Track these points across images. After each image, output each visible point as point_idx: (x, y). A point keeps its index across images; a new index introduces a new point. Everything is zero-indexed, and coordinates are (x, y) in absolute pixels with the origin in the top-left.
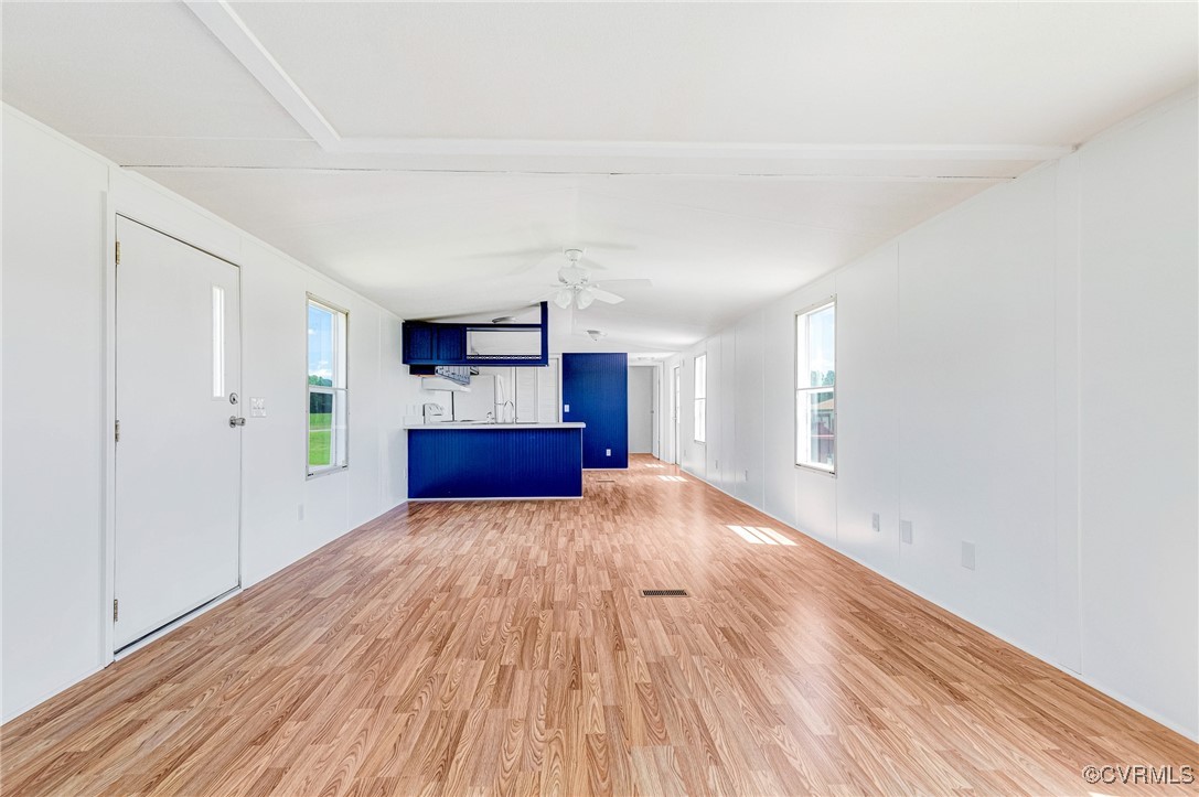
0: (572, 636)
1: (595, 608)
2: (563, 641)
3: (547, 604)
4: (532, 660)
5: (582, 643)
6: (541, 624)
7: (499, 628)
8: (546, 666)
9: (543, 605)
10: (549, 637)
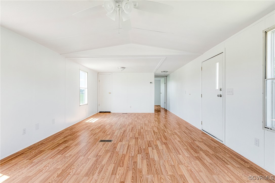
0: (132, 133)
1: (126, 138)
2: (134, 132)
3: (137, 139)
4: (139, 130)
5: (131, 131)
6: (138, 134)
7: (146, 134)
8: (136, 129)
9: (138, 138)
10: (136, 132)
